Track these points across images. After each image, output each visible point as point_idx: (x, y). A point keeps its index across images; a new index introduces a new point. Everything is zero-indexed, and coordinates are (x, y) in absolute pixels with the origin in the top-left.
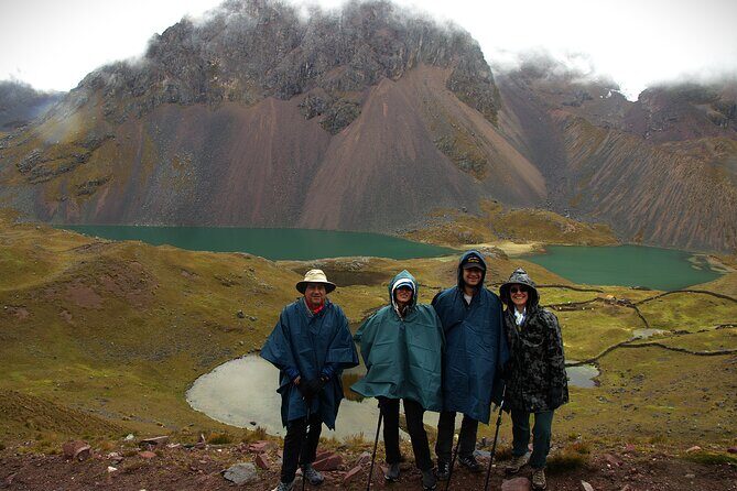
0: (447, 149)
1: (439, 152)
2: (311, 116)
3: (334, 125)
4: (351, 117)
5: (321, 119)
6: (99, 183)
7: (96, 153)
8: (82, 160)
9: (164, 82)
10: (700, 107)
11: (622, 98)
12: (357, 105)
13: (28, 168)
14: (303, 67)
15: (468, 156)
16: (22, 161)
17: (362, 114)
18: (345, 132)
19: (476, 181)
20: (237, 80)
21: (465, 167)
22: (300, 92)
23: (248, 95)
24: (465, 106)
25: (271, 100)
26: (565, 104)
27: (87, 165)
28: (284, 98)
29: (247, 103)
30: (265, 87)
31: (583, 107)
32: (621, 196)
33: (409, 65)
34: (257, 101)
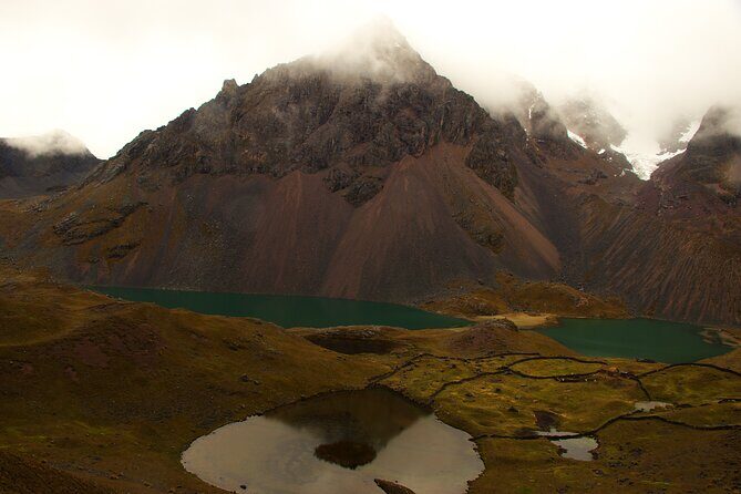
0: (465, 224)
1: (457, 226)
2: (336, 190)
3: (356, 199)
4: (375, 191)
5: (345, 192)
6: (130, 247)
7: (129, 219)
8: (116, 224)
9: (198, 154)
10: (708, 186)
11: (635, 177)
12: (380, 179)
13: (63, 230)
14: (329, 143)
15: (485, 229)
16: (58, 224)
17: (385, 189)
18: (368, 204)
19: (493, 254)
20: (266, 154)
21: (482, 241)
22: (326, 166)
23: (276, 168)
24: (483, 183)
25: (298, 173)
26: (580, 182)
27: (120, 229)
28: (310, 172)
29: (275, 175)
30: (293, 161)
31: (597, 185)
32: (633, 270)
33: (430, 143)
34: (285, 174)
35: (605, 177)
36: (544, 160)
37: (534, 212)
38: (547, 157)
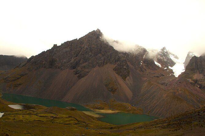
0: (106, 85)
1: (104, 86)
2: (76, 74)
3: (80, 77)
4: (85, 75)
5: (78, 75)
6: (20, 85)
7: (22, 77)
8: (18, 78)
9: (43, 63)
10: (188, 79)
11: (174, 76)
12: (87, 72)
13: (6, 79)
14: (77, 62)
15: (112, 87)
16: (5, 77)
17: (88, 75)
18: (82, 79)
19: (112, 94)
20: (60, 64)
21: (110, 90)
22: (75, 68)
23: (62, 67)
24: (116, 75)
25: (68, 69)
26: (155, 77)
27: (19, 80)
28: (71, 69)
29: (62, 69)
30: (67, 66)
31: (160, 78)
32: (149, 101)
33: (105, 64)
34: (64, 69)
35: (164, 76)
36: (145, 70)
37: (131, 84)
38: (147, 69)
